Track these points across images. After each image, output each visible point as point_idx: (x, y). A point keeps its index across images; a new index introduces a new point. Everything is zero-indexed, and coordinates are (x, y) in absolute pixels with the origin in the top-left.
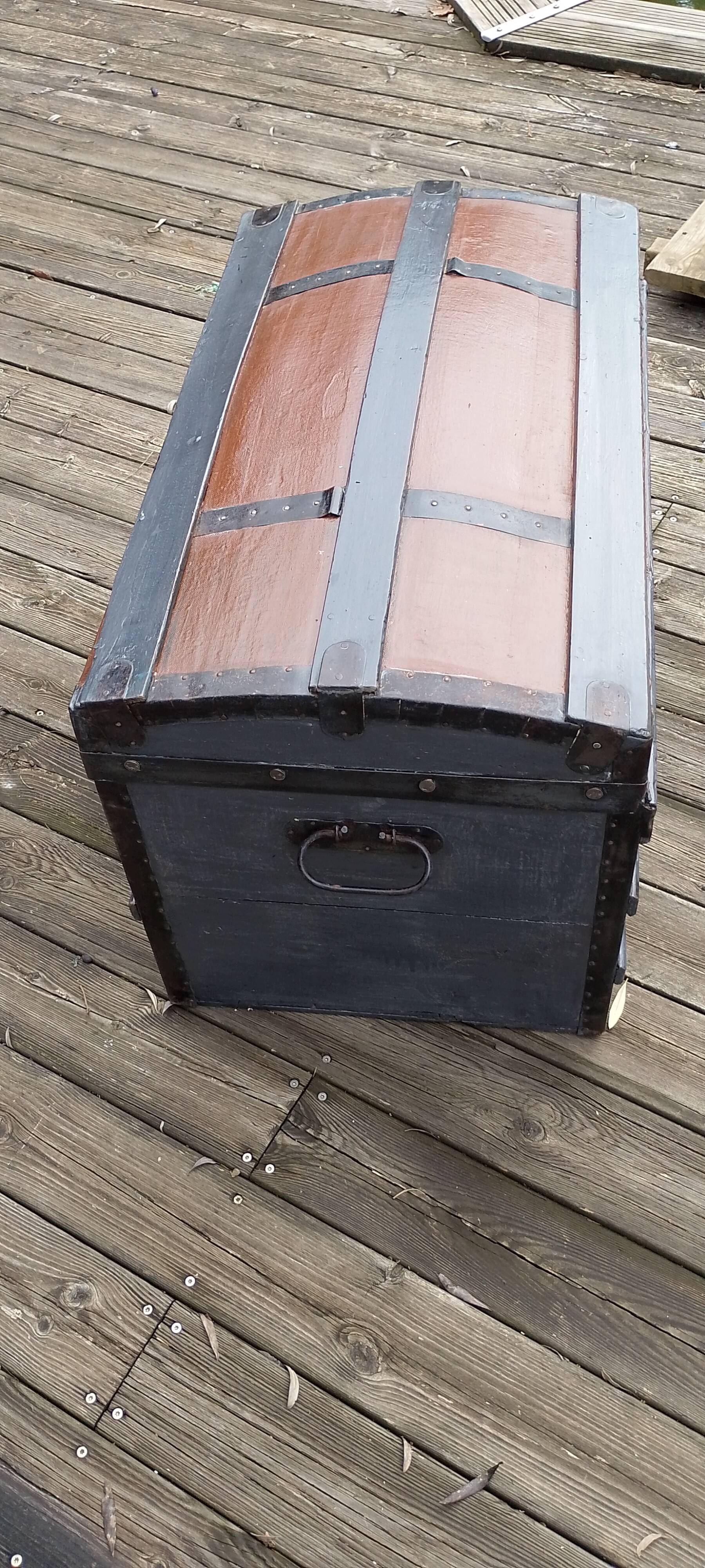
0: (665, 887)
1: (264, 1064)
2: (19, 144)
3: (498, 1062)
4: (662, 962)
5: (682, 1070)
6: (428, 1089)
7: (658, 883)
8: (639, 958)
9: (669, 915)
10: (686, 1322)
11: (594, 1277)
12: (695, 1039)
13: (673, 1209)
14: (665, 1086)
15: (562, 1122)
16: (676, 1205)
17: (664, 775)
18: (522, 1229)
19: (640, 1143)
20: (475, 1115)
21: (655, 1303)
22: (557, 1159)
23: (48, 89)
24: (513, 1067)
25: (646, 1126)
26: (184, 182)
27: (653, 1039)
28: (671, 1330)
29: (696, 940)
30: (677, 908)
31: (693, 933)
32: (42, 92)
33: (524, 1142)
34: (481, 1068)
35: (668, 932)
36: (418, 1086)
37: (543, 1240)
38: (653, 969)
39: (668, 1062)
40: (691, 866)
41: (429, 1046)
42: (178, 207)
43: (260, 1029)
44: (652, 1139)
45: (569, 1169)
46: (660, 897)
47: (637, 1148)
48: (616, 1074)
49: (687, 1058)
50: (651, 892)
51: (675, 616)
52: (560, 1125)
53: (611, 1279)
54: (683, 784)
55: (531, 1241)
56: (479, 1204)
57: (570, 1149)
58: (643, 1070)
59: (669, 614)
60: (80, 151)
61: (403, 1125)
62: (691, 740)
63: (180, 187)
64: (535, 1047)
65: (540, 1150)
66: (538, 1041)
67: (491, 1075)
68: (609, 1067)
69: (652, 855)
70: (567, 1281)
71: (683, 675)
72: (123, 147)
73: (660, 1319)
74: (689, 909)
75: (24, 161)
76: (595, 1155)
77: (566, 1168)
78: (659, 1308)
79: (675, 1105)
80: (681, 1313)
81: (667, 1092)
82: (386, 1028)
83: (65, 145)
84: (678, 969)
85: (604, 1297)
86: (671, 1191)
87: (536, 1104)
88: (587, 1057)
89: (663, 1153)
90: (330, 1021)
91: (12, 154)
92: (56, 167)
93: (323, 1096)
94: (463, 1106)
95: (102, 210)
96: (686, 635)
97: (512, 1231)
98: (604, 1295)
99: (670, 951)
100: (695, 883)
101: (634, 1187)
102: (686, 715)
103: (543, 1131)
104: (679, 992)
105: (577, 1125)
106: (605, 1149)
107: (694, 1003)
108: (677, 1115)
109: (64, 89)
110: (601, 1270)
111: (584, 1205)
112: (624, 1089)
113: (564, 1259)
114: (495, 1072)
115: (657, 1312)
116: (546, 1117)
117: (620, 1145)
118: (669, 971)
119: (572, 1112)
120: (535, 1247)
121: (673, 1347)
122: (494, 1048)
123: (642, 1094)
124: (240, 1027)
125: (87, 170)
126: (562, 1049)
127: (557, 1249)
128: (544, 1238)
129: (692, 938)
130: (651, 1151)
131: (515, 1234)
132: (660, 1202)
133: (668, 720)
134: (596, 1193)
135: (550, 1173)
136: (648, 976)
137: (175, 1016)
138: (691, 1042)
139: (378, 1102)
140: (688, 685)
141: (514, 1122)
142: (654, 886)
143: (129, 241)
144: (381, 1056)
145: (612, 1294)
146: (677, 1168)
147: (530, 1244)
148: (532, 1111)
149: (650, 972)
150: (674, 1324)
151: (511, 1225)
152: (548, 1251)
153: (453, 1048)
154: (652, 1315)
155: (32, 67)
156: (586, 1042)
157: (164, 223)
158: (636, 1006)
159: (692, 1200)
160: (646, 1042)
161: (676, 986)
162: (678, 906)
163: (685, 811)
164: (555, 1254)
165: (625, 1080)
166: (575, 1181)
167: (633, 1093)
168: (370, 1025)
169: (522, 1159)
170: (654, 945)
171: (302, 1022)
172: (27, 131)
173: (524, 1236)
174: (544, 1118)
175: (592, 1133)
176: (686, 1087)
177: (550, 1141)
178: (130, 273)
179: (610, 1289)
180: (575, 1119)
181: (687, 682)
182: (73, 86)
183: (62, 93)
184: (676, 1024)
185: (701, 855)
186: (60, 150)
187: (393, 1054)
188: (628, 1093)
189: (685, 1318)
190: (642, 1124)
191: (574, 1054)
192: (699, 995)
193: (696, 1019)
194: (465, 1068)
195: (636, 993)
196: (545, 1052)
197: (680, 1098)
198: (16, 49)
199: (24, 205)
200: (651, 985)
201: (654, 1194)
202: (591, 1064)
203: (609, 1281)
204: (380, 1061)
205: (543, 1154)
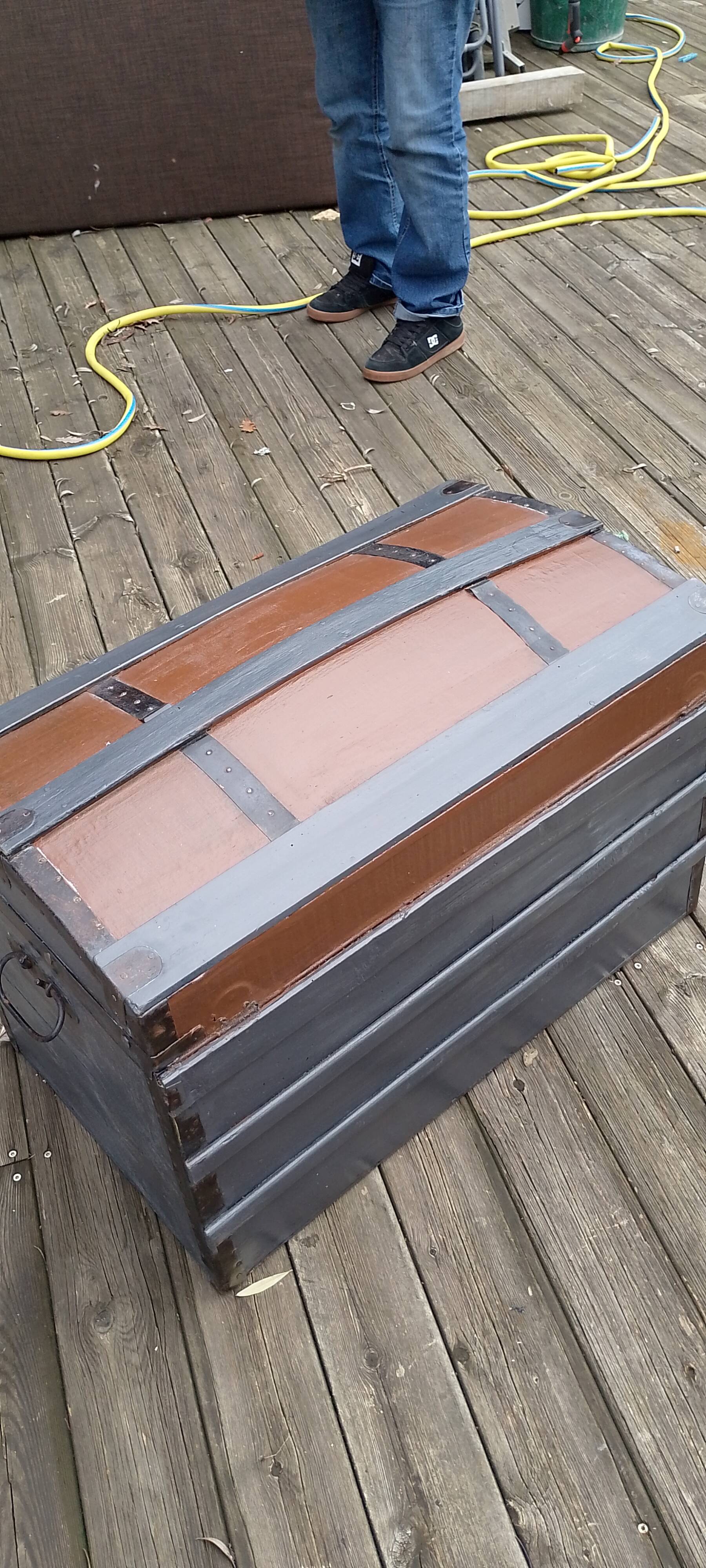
0: (405, 1225)
1: (12, 1125)
2: (604, 363)
3: (140, 1251)
4: (333, 1280)
5: (250, 1374)
6: (78, 1230)
7: (403, 1218)
8: (320, 1262)
9: (382, 1249)
10: (37, 1552)
11: (22, 1461)
12: (286, 1361)
13: (120, 1467)
14: (222, 1374)
15: (128, 1333)
16: (125, 1464)
17: (510, 1137)
18: (21, 1381)
19: (157, 1398)
20: (83, 1275)
21: (35, 1518)
22: (93, 1355)
23: (673, 325)
24: (145, 1263)
25: (175, 1390)
26: (694, 441)
27: (258, 1332)
28: (21, 1546)
29: (378, 1286)
30: (393, 1249)
31: (383, 1278)
32: (666, 326)
33: (89, 1324)
34: (125, 1246)
35: (366, 1261)
36: (75, 1222)
37: (23, 1404)
38: (320, 1280)
39: (247, 1359)
40: (445, 1225)
41: (113, 1201)
42: (668, 460)
43: (36, 1099)
44: (168, 1404)
45: (92, 1370)
46: (391, 1230)
47: (151, 1399)
48: (201, 1332)
49: (264, 1369)
50: (389, 1220)
51: (679, 1015)
52: (123, 1334)
53: (29, 1473)
54: (516, 1156)
55: (16, 1396)
56: (17, 1339)
57: (110, 1356)
58: (223, 1348)
59: (676, 1008)
60: (644, 386)
61: (38, 1242)
62: (567, 1126)
63: (688, 443)
64: (174, 1262)
65: (91, 1338)
66: (181, 1261)
67: (125, 1257)
68: (204, 1323)
69: (426, 1193)
70: (4, 1445)
71: (624, 1068)
72: (680, 394)
73: (23, 1532)
74: (402, 1257)
75: (593, 377)
76: (120, 1377)
77: (91, 1367)
78: (33, 1523)
79: (212, 1394)
80: (41, 1542)
81: (218, 1380)
82: (104, 1164)
83: (637, 376)
84: (338, 1295)
85: (10, 1479)
86: (135, 1452)
87: (128, 1304)
88: (198, 1302)
89: (163, 1420)
90: (79, 1130)
91: (590, 369)
92: (611, 392)
93: (17, 1177)
94: (84, 1262)
95: (608, 439)
96: (668, 1036)
97: (14, 1377)
98: (12, 1478)
99: (349, 1277)
100: (431, 1240)
101: (115, 1424)
102: (588, 1102)
103: (109, 1327)
104: (317, 1313)
105: (134, 1345)
106: (130, 1379)
107: (317, 1333)
108: (204, 1402)
109: (686, 330)
110: (32, 1461)
111: (72, 1405)
112: (194, 1349)
113: (19, 1429)
114: (130, 1256)
115: (28, 1524)
116: (123, 1319)
117: (143, 1386)
118: (329, 1292)
119: (142, 1332)
120: (13, 1402)
121: (8, 1560)
122: (150, 1238)
123: (199, 1365)
124: (27, 1090)
125: (631, 402)
126: (189, 1282)
127: (24, 1418)
128: (25, 1403)
129: (377, 1282)
130: (156, 1411)
131: (13, 1381)
132: (118, 1452)
133: (568, 1096)
134: (87, 1404)
135: (78, 1362)
136: (310, 1282)
137: (4, 1050)
138: (281, 1360)
139: (42, 1210)
140: (618, 1079)
141: (98, 1303)
142: (398, 1217)
143: (600, 471)
144: (78, 1181)
145: (17, 1483)
146: (158, 1441)
147: (13, 1398)
148: (119, 1307)
149: (316, 1280)
150: (28, 1546)
151: (18, 1375)
152: (16, 1413)
153: (126, 1216)
154: (22, 1524)
155: (681, 303)
156: (211, 1291)
157: (642, 468)
158: (276, 1296)
159: (139, 1473)
160: (251, 1330)
161: (321, 1307)
162: (396, 1248)
163: (492, 1178)
164: (19, 1420)
165: (202, 1343)
166: (86, 1382)
167: (195, 1358)
168: (97, 1154)
169: (73, 1333)
170: (344, 1262)
171: (62, 1116)
172: (621, 354)
173: (17, 1388)
174: (120, 1319)
175: (136, 1359)
176: (235, 1388)
177: (105, 1338)
178: (571, 497)
179: (20, 1479)
180: (138, 1339)
181: (621, 1076)
182: (695, 329)
183: (682, 334)
184: (287, 1336)
185: (463, 1223)
186: (629, 378)
187: (86, 1186)
188: (192, 1354)
189: (39, 1549)
190: (174, 1386)
191: (193, 1292)
192: (328, 1330)
193: (305, 1346)
194: (115, 1236)
195: (288, 1288)
196: (176, 1272)
197: (222, 1394)
198: (684, 284)
199: (556, 412)
200: (304, 1290)
201: (122, 1443)
202: (194, 1308)
203: (26, 1472)
204: (74, 1185)
205: (89, 1343)
